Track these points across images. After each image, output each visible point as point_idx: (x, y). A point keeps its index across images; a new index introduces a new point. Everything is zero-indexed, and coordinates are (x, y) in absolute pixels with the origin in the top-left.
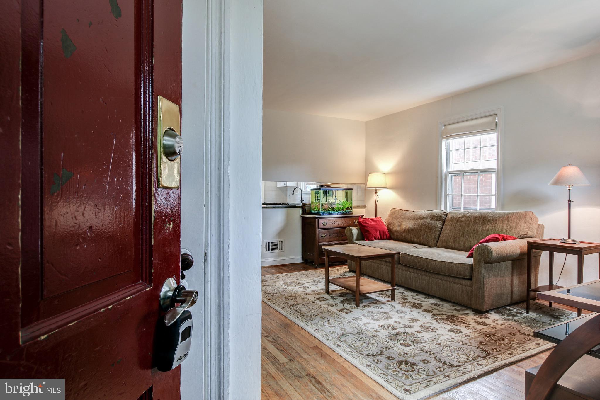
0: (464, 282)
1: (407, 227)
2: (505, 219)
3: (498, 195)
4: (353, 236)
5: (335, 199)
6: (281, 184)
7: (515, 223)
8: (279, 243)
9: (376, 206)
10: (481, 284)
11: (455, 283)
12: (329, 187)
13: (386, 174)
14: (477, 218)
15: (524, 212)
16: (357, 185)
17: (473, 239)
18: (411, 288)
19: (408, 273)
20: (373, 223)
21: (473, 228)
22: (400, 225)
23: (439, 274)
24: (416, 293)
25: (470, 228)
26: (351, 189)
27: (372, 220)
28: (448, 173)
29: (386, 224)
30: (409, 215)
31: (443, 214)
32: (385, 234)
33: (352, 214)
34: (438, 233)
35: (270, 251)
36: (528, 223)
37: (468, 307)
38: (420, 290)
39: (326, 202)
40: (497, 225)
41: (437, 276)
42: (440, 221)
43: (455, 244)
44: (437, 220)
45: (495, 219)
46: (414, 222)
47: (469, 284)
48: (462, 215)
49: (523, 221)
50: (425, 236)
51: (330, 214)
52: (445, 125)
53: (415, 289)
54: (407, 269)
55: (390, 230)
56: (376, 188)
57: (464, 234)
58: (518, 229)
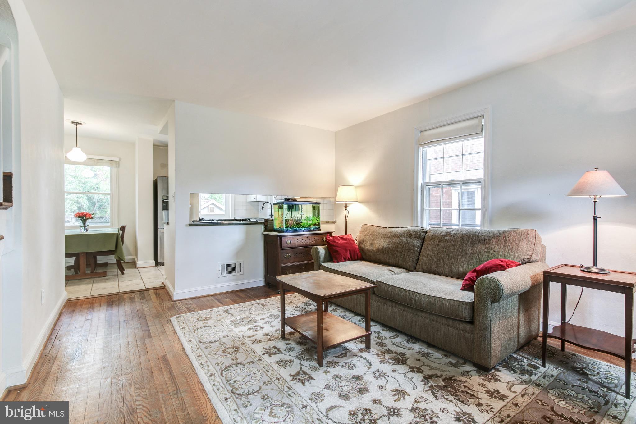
0: (462, 326)
1: (381, 246)
2: (501, 239)
3: (484, 209)
4: (319, 257)
5: (301, 214)
6: (252, 198)
7: (515, 244)
8: (236, 265)
9: (346, 222)
10: (487, 331)
11: (449, 326)
12: (295, 200)
13: (357, 187)
14: (464, 236)
15: (525, 230)
16: (326, 199)
17: (462, 262)
18: (389, 325)
19: (385, 307)
20: (343, 242)
21: (460, 250)
22: (372, 244)
23: (426, 312)
24: (396, 332)
25: (457, 248)
26: (319, 203)
27: (342, 238)
28: (425, 185)
29: (357, 242)
30: (382, 232)
31: (422, 232)
32: (356, 255)
33: (320, 230)
34: (417, 253)
35: (226, 275)
36: (532, 244)
37: (466, 361)
38: (400, 330)
39: (291, 217)
40: (491, 246)
41: (423, 315)
42: (418, 239)
43: (438, 268)
44: (415, 238)
45: (488, 238)
46: (388, 240)
47: (468, 329)
48: (445, 233)
49: (525, 241)
50: (402, 257)
51: (295, 231)
52: (421, 132)
53: (394, 327)
54: (384, 301)
55: (361, 249)
56: (346, 202)
57: (449, 255)
58: (519, 252)
